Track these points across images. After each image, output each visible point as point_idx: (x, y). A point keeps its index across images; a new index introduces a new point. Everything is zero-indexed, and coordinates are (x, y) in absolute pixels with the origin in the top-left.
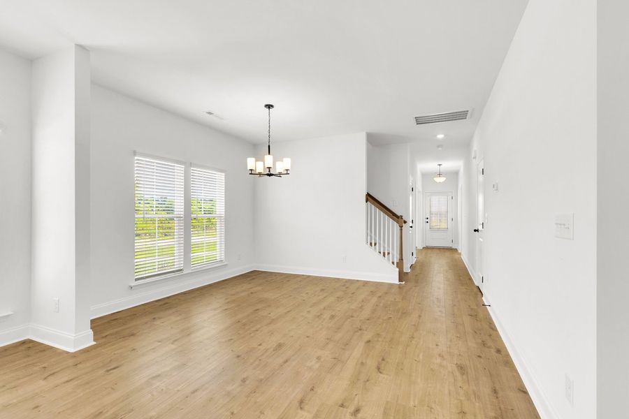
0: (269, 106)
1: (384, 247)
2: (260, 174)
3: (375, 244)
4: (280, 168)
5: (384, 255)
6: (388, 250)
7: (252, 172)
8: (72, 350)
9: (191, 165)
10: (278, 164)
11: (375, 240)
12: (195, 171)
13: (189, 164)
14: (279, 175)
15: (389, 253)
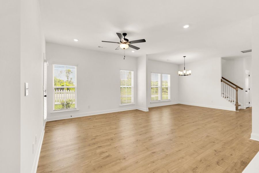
0: (184, 57)
1: (231, 98)
2: (182, 75)
3: (227, 97)
4: (188, 73)
5: (231, 102)
6: (233, 99)
7: (180, 75)
8: (146, 111)
9: (162, 73)
10: (187, 72)
11: (227, 96)
12: (163, 75)
13: (162, 74)
14: (188, 75)
15: (233, 101)
